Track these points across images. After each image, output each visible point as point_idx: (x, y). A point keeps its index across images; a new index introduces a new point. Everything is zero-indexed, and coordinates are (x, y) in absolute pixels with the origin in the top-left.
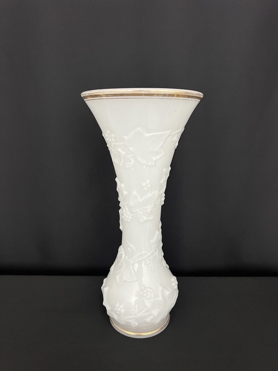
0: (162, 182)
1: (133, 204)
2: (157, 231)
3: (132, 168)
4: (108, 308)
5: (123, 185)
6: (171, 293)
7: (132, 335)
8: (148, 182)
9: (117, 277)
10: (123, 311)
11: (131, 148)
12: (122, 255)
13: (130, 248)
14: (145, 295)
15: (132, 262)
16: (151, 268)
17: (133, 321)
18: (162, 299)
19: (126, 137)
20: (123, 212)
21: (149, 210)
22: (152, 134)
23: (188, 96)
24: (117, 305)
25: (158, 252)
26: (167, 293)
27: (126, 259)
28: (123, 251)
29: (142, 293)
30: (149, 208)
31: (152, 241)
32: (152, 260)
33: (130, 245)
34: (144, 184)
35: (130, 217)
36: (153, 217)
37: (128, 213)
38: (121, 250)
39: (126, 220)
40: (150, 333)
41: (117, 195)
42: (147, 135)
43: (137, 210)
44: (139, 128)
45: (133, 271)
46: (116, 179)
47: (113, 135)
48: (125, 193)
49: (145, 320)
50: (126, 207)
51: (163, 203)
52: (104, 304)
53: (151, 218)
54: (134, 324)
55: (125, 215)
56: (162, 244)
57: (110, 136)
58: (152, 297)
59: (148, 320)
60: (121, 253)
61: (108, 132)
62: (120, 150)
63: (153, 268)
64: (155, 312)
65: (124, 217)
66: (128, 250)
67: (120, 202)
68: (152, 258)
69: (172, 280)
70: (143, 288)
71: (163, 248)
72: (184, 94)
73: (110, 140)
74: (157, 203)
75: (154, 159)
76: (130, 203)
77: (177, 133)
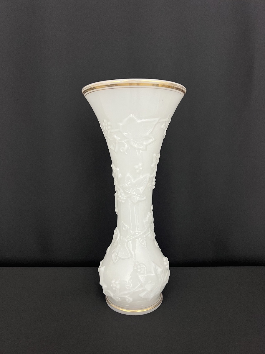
0: (152, 166)
1: (127, 185)
2: (149, 212)
3: (126, 152)
4: (104, 287)
5: (118, 169)
6: (163, 270)
7: (126, 312)
8: (140, 164)
9: (113, 255)
10: (118, 287)
11: (125, 133)
12: (117, 235)
13: (125, 227)
14: (139, 270)
15: (126, 241)
16: (144, 246)
17: (128, 297)
18: (154, 275)
19: (121, 124)
20: (118, 194)
21: (141, 191)
22: (143, 120)
23: (173, 87)
24: (113, 282)
25: (151, 232)
26: (159, 270)
27: (121, 239)
28: (118, 232)
29: (135, 268)
30: (141, 189)
31: (145, 221)
32: (145, 239)
33: (125, 225)
34: (136, 167)
35: (125, 198)
36: (145, 198)
37: (123, 195)
38: (117, 232)
39: (121, 201)
40: (144, 310)
41: (112, 180)
42: (139, 121)
43: (131, 191)
44: (132, 114)
45: (127, 249)
46: (112, 166)
47: (109, 123)
48: (120, 175)
49: (139, 295)
50: (121, 189)
51: (154, 187)
52: (100, 283)
53: (143, 199)
54: (129, 299)
55: (120, 197)
56: (154, 226)
57: (106, 125)
58: (146, 273)
59: (142, 295)
60: (117, 234)
61: (105, 121)
62: (115, 136)
63: (146, 247)
64: (148, 287)
65: (119, 199)
66: (123, 229)
67: (115, 186)
68: (145, 236)
69: (164, 260)
70: (137, 264)
71: (155, 230)
72: (169, 85)
73: (107, 128)
74: (149, 185)
75: (145, 143)
76: (124, 185)
77: (165, 122)
